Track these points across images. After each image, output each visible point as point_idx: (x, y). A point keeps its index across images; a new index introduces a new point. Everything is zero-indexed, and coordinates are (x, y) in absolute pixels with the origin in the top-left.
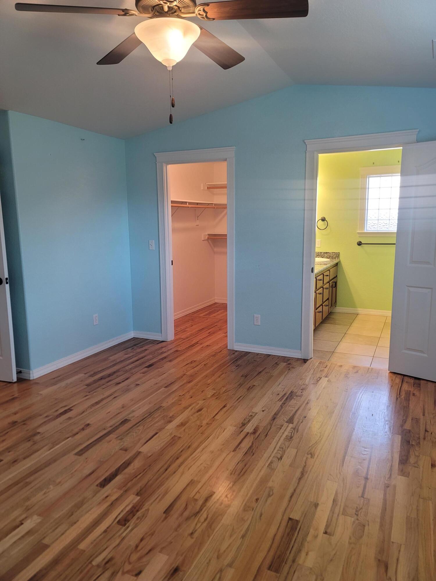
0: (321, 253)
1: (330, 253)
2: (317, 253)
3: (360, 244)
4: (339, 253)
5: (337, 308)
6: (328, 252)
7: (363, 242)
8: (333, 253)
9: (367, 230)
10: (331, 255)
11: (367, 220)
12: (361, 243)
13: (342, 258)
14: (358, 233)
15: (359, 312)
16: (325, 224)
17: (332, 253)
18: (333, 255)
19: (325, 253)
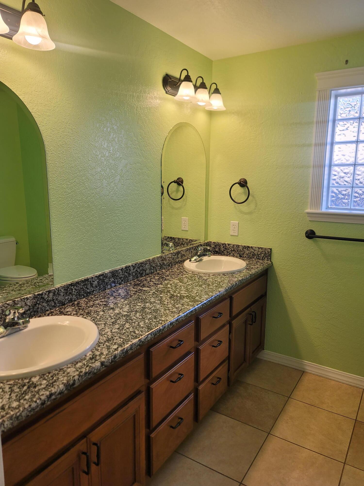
0: (238, 246)
1: (254, 248)
2: (232, 246)
3: (311, 235)
4: (271, 249)
5: (266, 351)
6: (250, 246)
7: (317, 234)
8: (259, 248)
9: (327, 208)
10: (256, 252)
11: (328, 187)
12: (313, 236)
13: (276, 259)
14: (308, 213)
15: (308, 368)
16: (245, 193)
17: (257, 249)
18: (259, 253)
19: (245, 247)
